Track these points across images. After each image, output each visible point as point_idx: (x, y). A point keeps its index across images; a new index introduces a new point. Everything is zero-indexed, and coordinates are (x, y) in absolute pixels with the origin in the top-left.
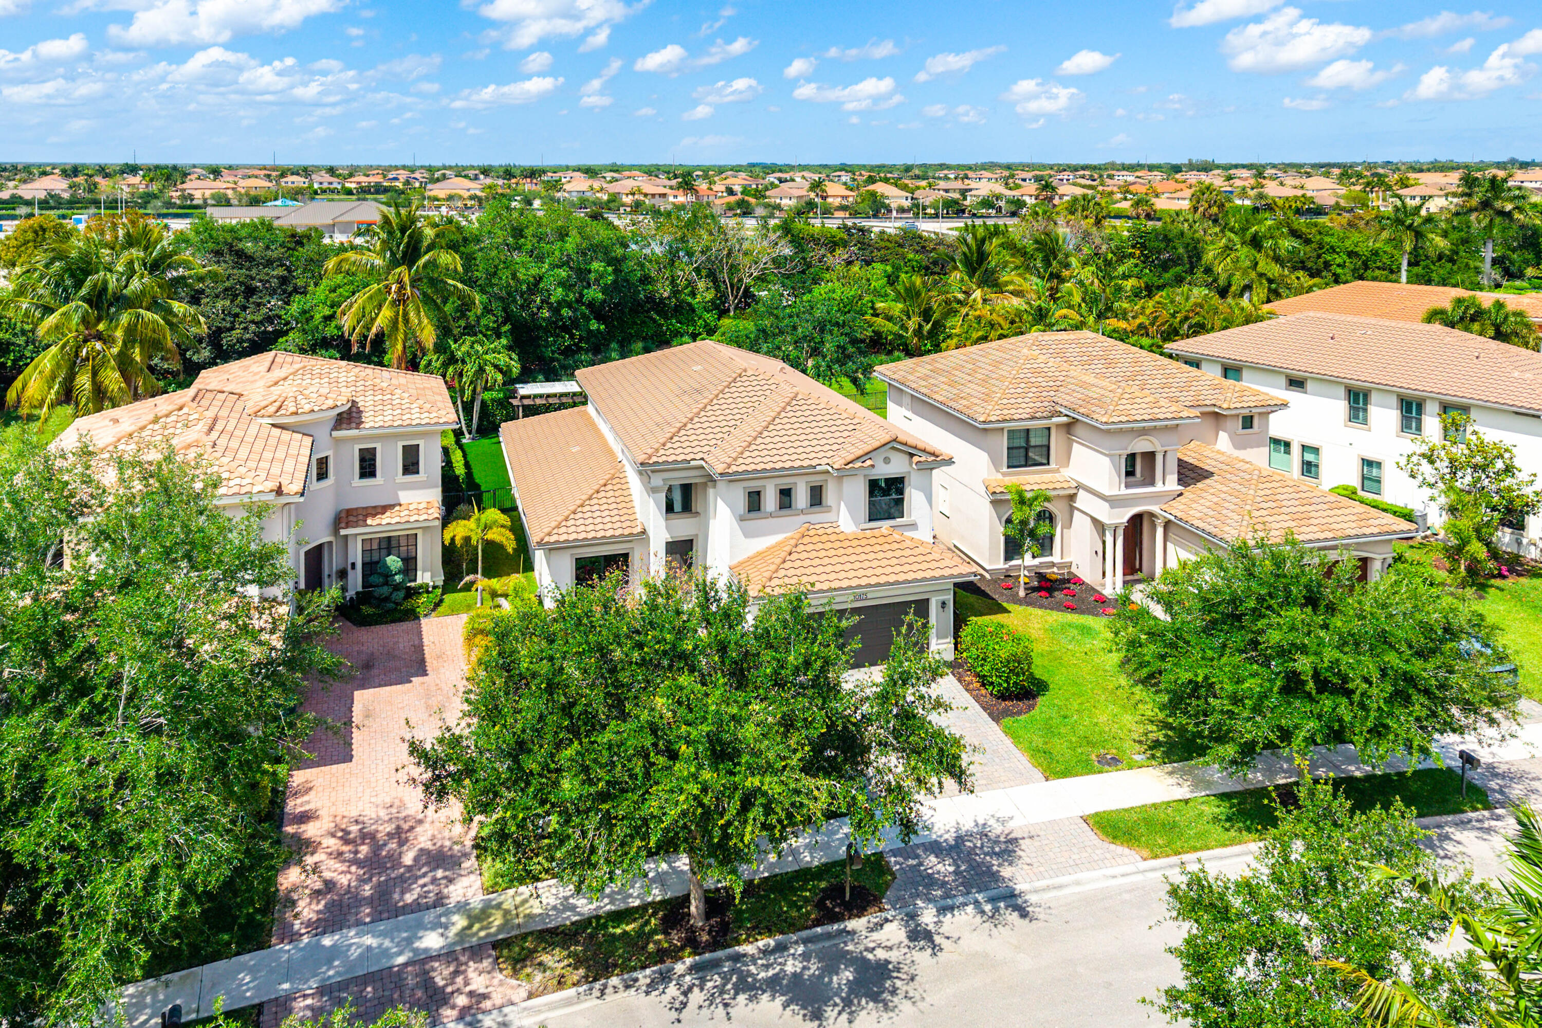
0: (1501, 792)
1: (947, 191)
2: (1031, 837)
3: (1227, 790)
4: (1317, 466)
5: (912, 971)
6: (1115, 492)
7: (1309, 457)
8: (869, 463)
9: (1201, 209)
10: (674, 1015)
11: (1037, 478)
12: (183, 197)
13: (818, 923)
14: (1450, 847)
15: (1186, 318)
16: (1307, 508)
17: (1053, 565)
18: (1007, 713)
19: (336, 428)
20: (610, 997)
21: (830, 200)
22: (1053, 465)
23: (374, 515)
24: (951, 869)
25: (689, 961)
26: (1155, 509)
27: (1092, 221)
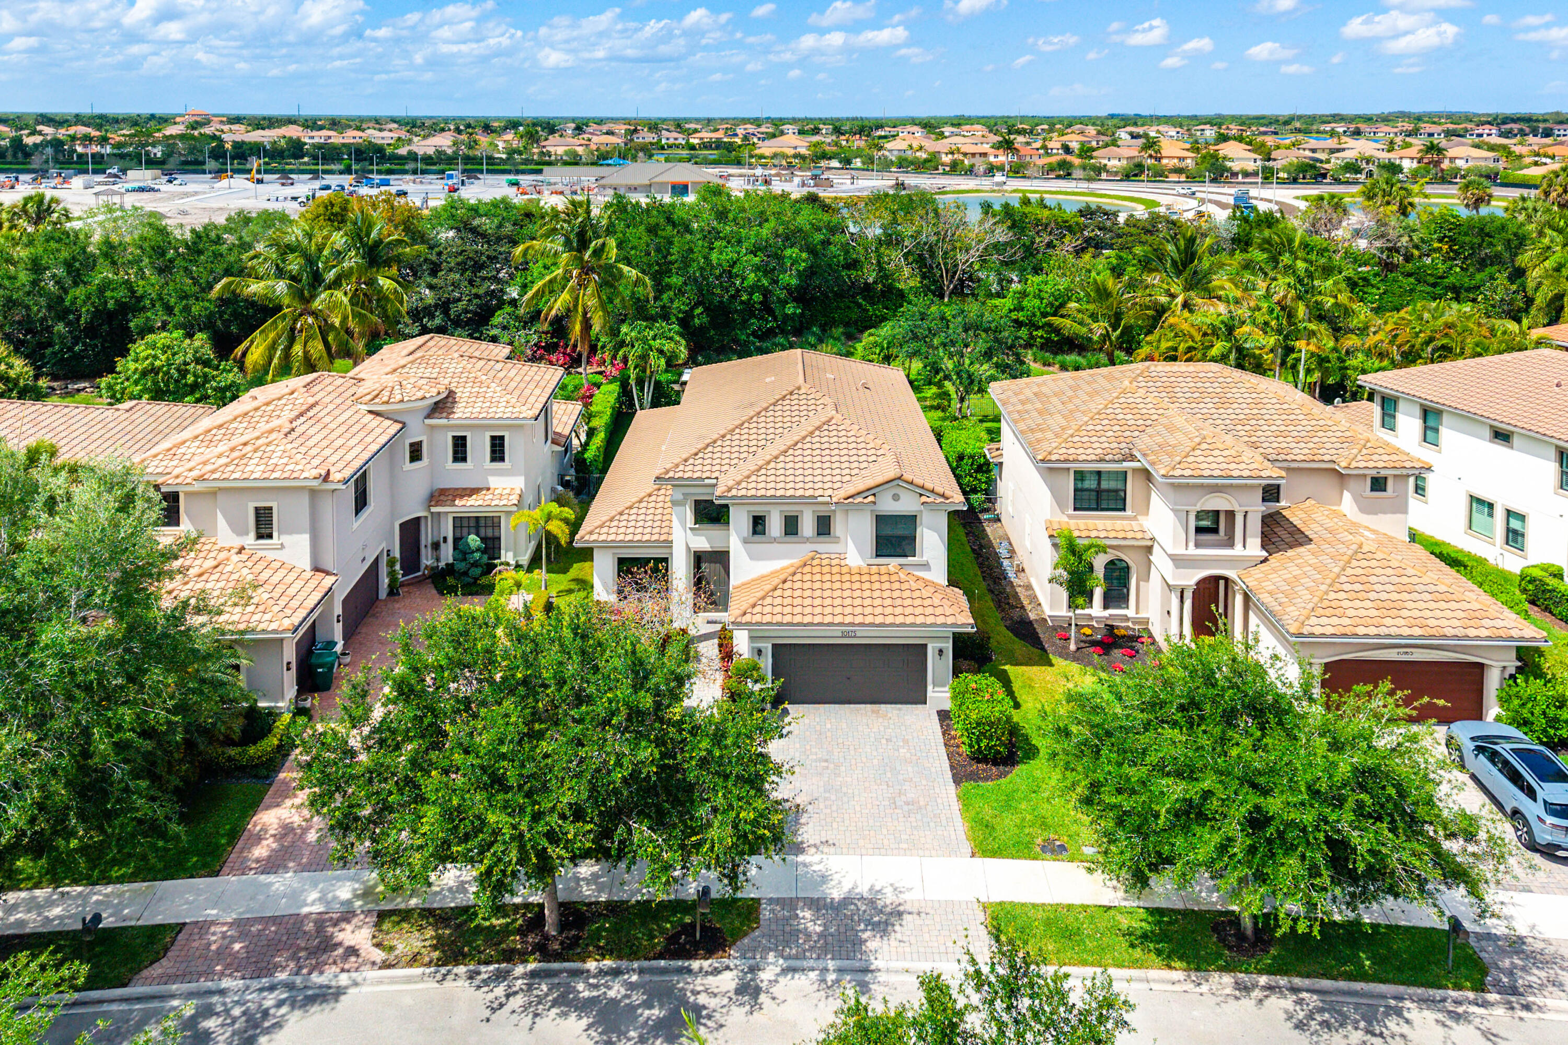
0: (1510, 973)
1: (1314, 151)
2: (919, 914)
3: (1164, 905)
4: (1523, 535)
5: (722, 1021)
6: (1181, 551)
7: (1515, 524)
8: (871, 499)
9: (1554, 194)
10: (487, 1013)
11: (1109, 524)
12: (542, 154)
13: (660, 956)
14: (1393, 1024)
15: (1431, 340)
16: (1405, 596)
17: (1127, 619)
18: (974, 777)
19: (428, 416)
20: (448, 984)
21: (1164, 161)
22: (1129, 512)
23: (462, 497)
24: (818, 929)
25: (532, 966)
26: (1231, 574)
27: (1395, 208)
